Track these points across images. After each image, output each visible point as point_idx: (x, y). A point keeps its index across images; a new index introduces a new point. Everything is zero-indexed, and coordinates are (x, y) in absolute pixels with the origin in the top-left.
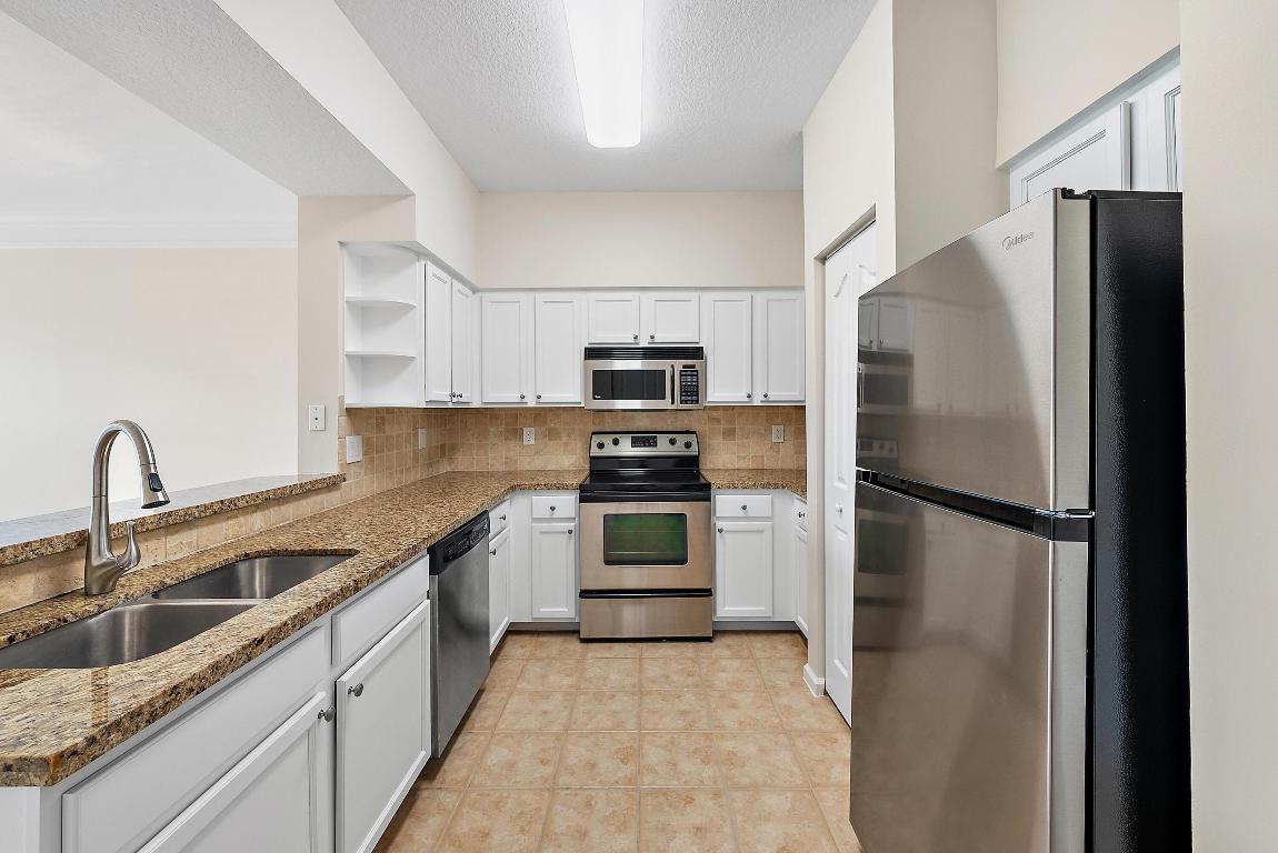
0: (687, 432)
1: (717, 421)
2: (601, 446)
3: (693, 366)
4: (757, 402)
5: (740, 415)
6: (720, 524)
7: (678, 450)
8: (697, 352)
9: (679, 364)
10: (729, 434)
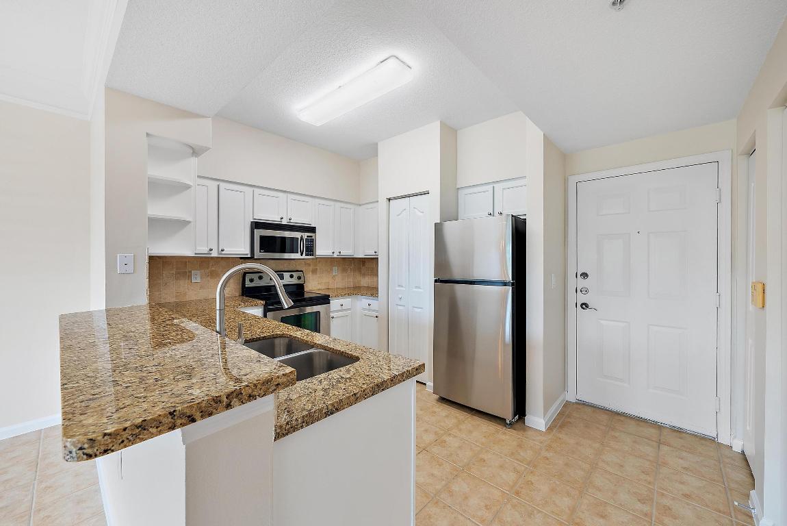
0: (297, 271)
1: (309, 265)
2: (252, 280)
3: (311, 237)
4: (335, 256)
5: (319, 261)
6: (332, 315)
7: (294, 281)
8: (312, 230)
9: (305, 235)
10: (314, 271)
